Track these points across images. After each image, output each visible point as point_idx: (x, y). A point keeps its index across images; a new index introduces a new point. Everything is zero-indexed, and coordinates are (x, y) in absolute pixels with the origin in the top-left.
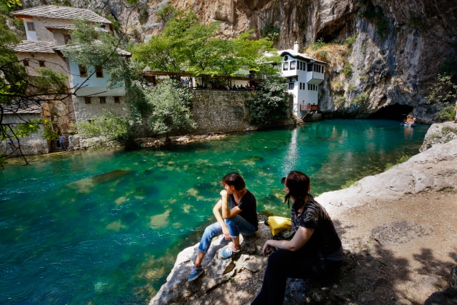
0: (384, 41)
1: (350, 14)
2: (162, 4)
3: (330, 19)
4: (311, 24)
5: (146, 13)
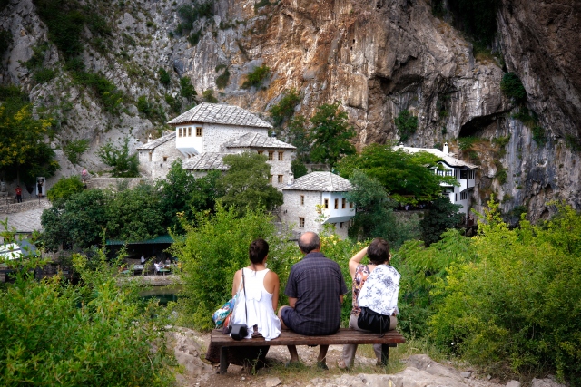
0: (542, 149)
1: (524, 104)
2: (252, 65)
3: (478, 113)
4: (455, 115)
5: (227, 74)
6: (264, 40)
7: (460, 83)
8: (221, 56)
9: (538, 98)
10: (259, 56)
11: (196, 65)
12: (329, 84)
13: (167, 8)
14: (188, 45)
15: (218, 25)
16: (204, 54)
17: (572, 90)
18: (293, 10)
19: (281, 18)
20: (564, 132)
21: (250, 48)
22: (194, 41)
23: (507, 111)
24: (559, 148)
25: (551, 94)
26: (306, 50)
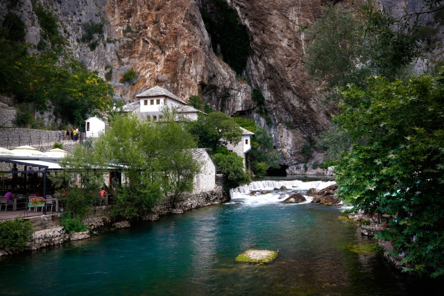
0: (271, 129)
2: (125, 68)
3: (240, 109)
4: (228, 109)
5: (111, 72)
6: (132, 53)
7: (233, 92)
8: (109, 60)
9: (272, 102)
10: (128, 63)
11: (93, 64)
12: (178, 85)
13: (74, 22)
14: (89, 49)
15: (106, 39)
16: (99, 58)
17: (295, 99)
18: (148, 38)
19: (142, 42)
20: (284, 120)
21: (123, 58)
22: (93, 47)
23: (254, 109)
24: (279, 128)
25: (279, 100)
26: (157, 64)
